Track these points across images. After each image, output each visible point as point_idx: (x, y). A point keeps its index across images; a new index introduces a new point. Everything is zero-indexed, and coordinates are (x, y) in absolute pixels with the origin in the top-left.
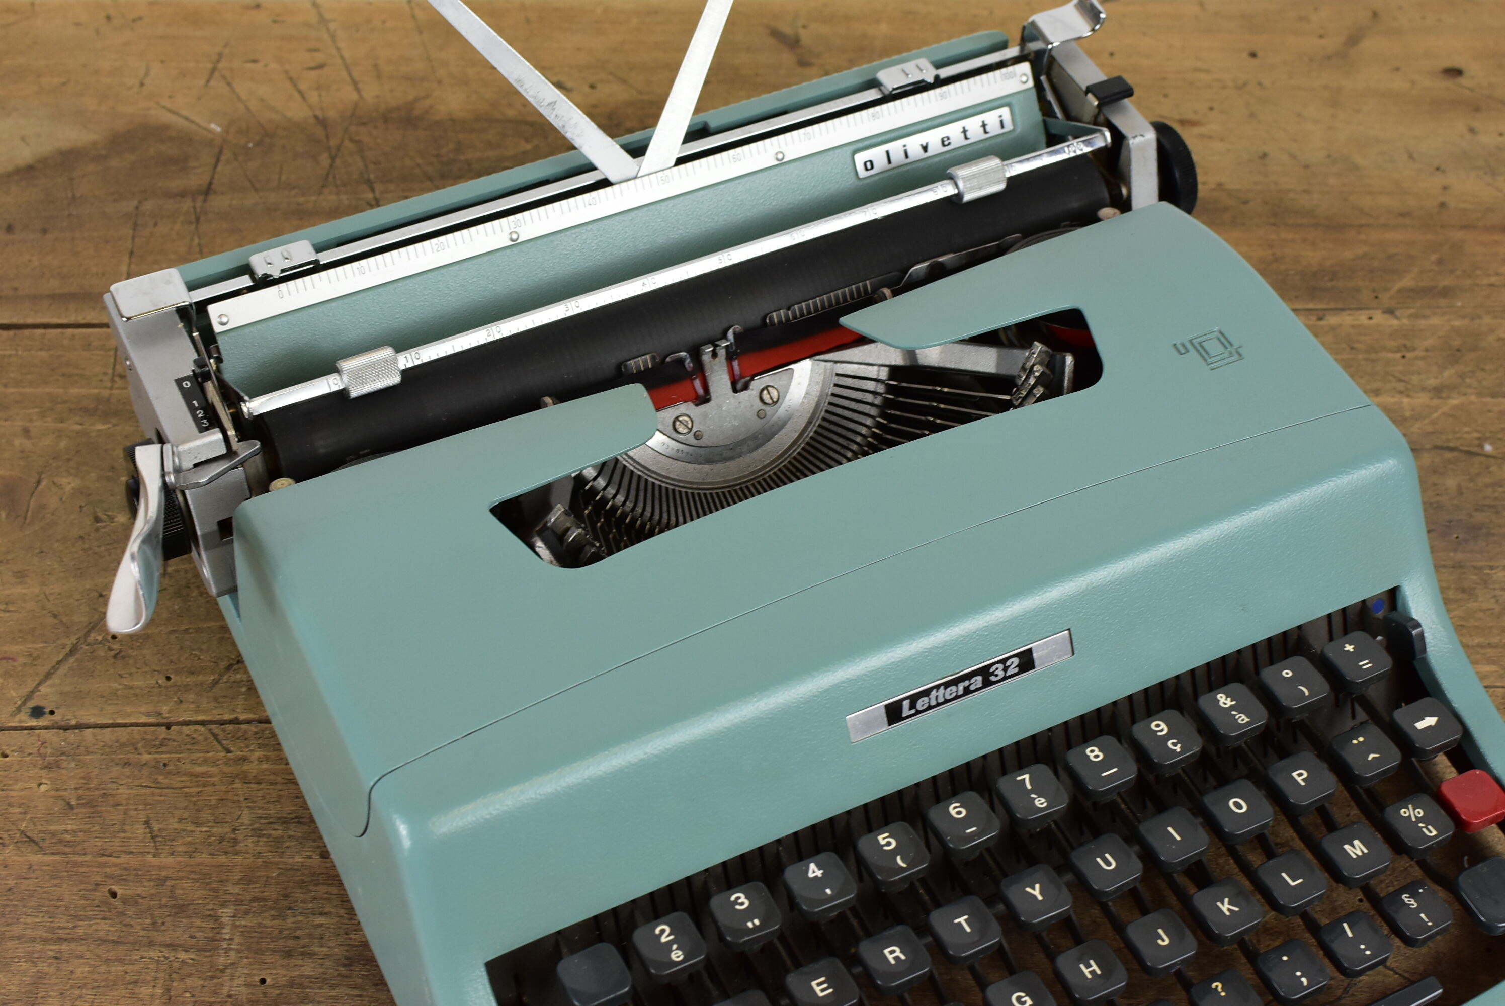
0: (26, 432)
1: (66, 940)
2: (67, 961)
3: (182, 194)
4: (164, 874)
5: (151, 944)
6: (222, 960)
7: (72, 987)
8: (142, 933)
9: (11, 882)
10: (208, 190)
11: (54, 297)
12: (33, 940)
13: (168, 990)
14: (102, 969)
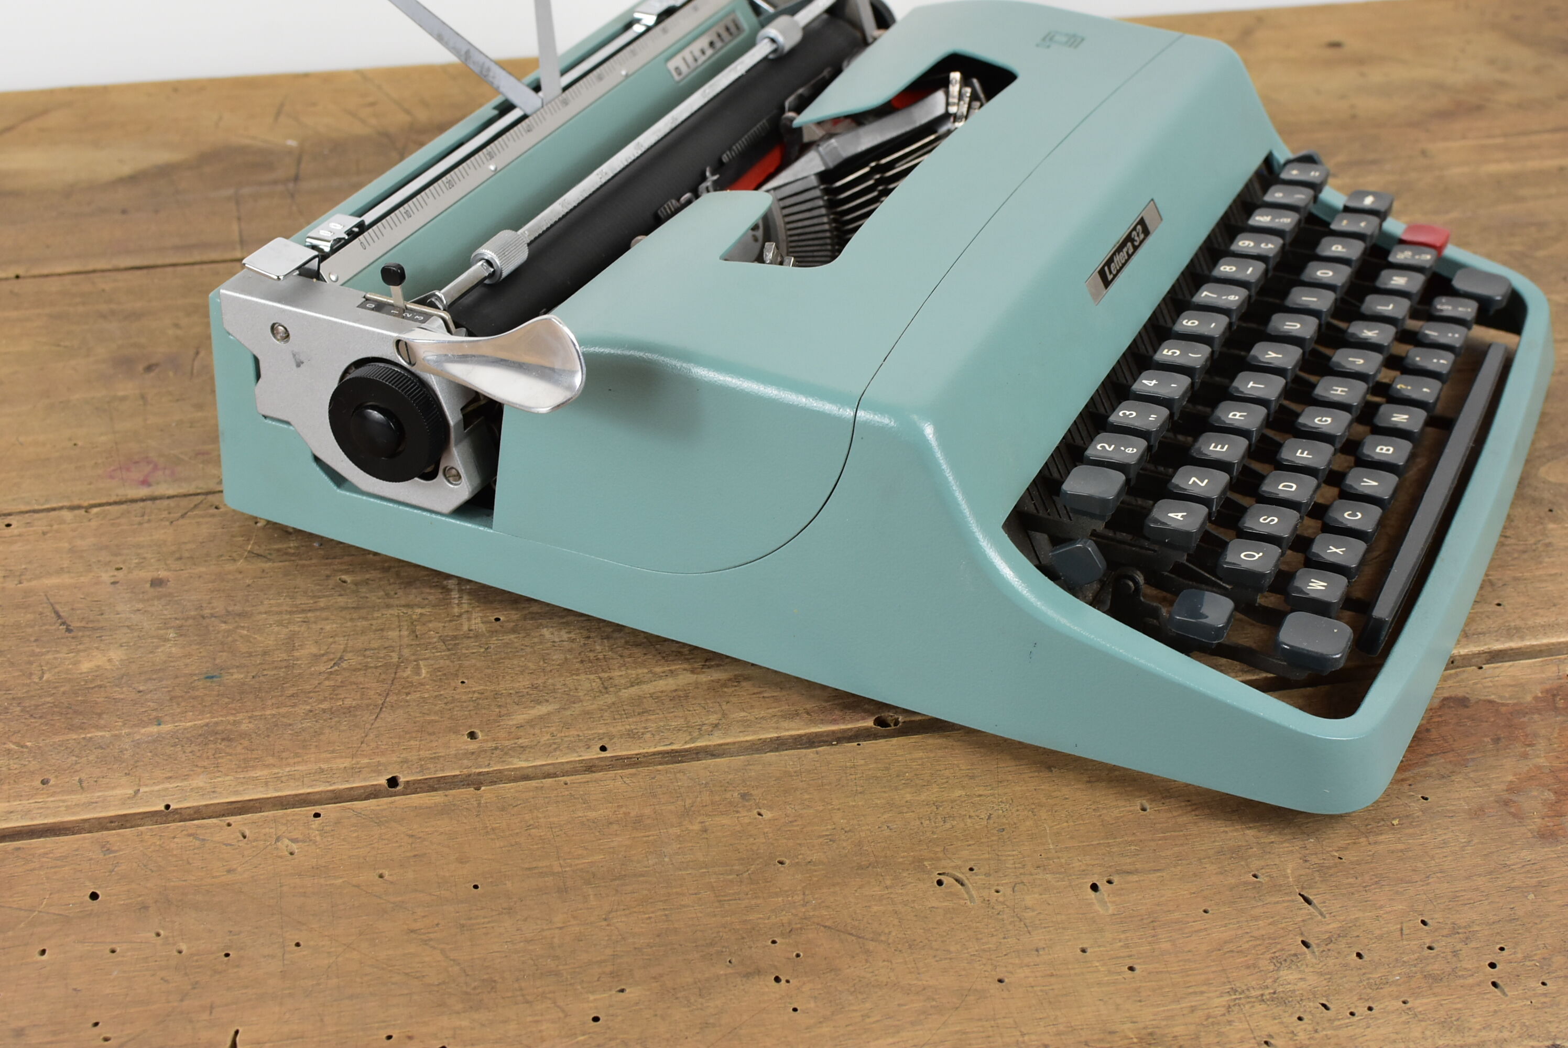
0: (177, 326)
1: (310, 610)
2: (315, 623)
3: (275, 182)
4: (386, 565)
5: (388, 606)
6: (456, 610)
7: (324, 637)
8: (380, 600)
9: (248, 581)
10: (296, 179)
11: (177, 248)
12: (280, 613)
13: (414, 632)
14: (349, 624)
